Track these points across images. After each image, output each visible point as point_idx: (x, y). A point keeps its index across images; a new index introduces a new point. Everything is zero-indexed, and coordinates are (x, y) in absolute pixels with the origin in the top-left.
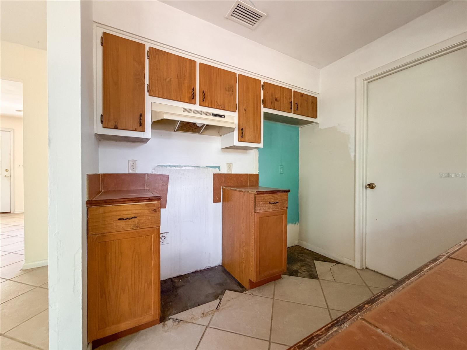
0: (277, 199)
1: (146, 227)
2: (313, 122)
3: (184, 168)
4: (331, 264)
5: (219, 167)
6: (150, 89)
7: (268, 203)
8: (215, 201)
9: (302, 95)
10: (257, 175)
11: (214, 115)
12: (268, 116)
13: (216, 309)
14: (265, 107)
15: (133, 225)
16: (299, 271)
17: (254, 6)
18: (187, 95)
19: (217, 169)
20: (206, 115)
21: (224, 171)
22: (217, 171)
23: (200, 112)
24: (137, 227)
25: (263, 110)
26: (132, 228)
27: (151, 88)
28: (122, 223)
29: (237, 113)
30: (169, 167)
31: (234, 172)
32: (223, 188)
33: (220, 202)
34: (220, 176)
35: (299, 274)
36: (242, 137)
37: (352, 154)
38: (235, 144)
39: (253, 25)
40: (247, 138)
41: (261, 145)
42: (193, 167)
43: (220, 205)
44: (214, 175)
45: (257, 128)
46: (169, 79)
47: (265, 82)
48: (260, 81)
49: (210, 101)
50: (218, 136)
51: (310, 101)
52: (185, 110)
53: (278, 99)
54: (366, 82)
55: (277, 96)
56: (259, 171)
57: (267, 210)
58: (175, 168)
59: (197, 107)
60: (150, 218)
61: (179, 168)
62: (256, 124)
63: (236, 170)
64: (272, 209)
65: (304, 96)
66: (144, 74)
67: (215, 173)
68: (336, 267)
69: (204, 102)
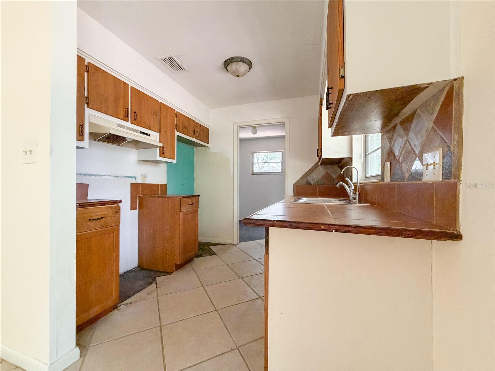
0: (193, 202)
1: (110, 226)
2: (206, 146)
3: (103, 177)
4: (220, 246)
5: (135, 178)
6: (89, 102)
7: (188, 204)
8: (132, 209)
9: (201, 126)
10: (166, 185)
11: (142, 133)
12: (180, 139)
13: (157, 288)
14: (178, 131)
15: (100, 225)
16: (202, 254)
17: (181, 61)
18: (122, 113)
19: (134, 179)
20: (136, 132)
21: (140, 181)
22: (133, 181)
23: (131, 129)
24: (104, 226)
25: (177, 133)
26: (100, 228)
27: (91, 101)
28: (92, 224)
29: (159, 133)
30: (89, 176)
31: (148, 182)
32: (139, 197)
33: (137, 209)
34: (137, 185)
35: (203, 256)
36: (162, 154)
37: (232, 172)
38: (157, 159)
39: (175, 71)
40: (165, 155)
41: (175, 161)
42: (112, 176)
43: (136, 211)
44: (132, 184)
45: (173, 148)
46: (107, 95)
47: (177, 112)
48: (175, 110)
49: (139, 121)
50: (135, 149)
51: (205, 130)
52: (119, 125)
53: (186, 126)
54: (239, 127)
55: (186, 124)
56: (167, 182)
57: (187, 210)
58: (94, 177)
59: (128, 124)
60: (112, 218)
61: (99, 178)
62: (172, 145)
63: (150, 180)
64: (190, 209)
65: (201, 127)
66: (84, 87)
67: (132, 183)
68: (223, 247)
69: (135, 121)
